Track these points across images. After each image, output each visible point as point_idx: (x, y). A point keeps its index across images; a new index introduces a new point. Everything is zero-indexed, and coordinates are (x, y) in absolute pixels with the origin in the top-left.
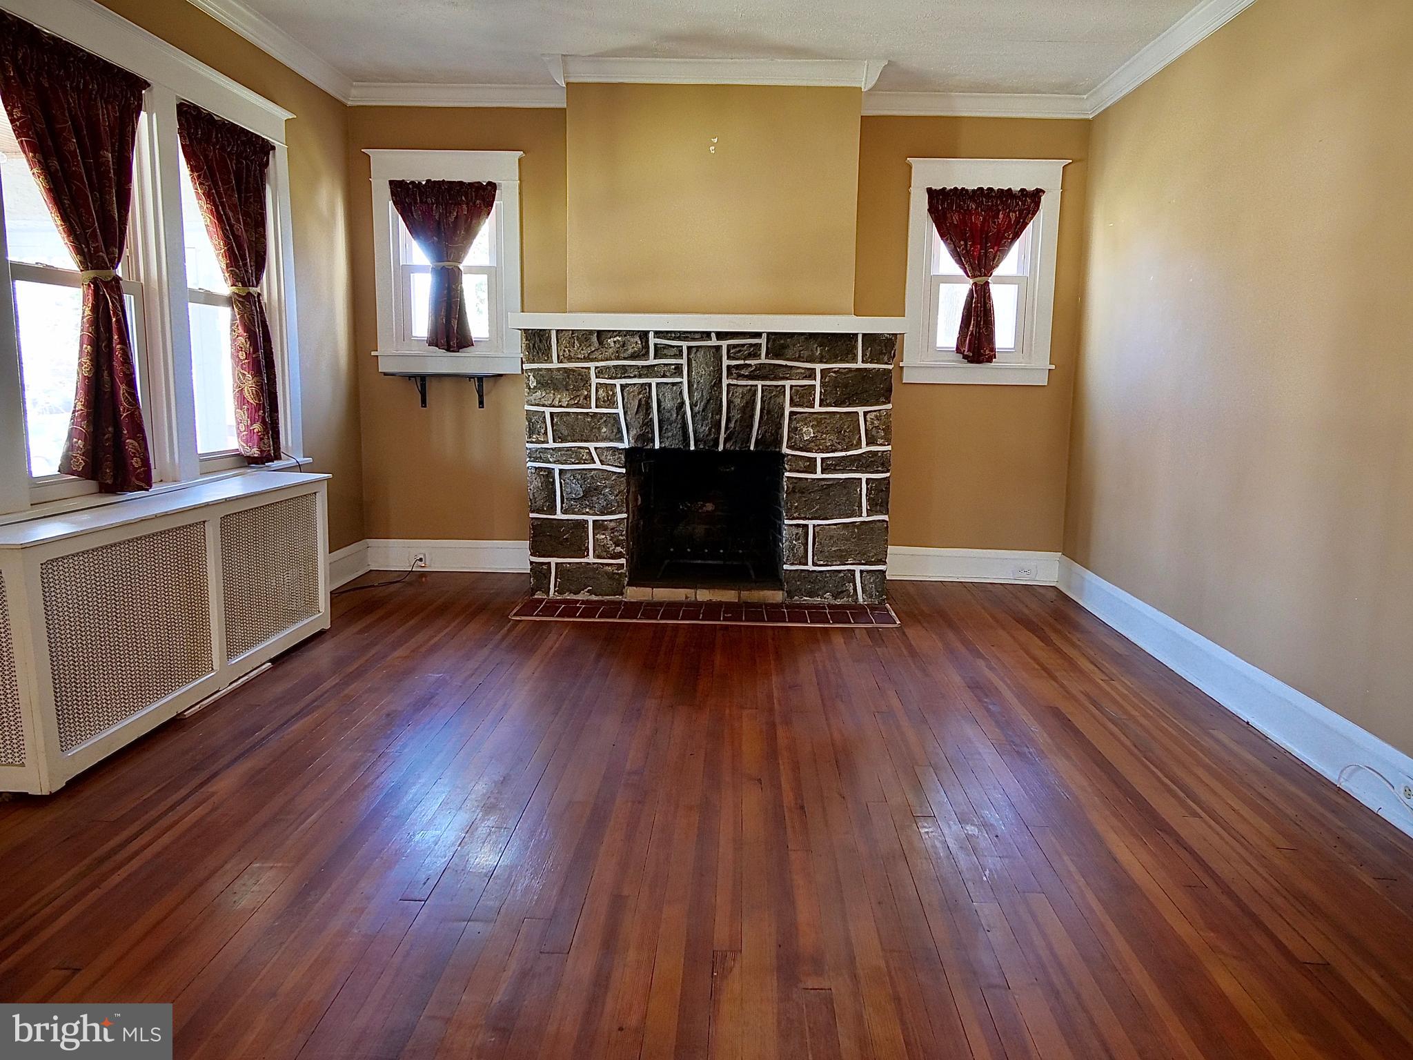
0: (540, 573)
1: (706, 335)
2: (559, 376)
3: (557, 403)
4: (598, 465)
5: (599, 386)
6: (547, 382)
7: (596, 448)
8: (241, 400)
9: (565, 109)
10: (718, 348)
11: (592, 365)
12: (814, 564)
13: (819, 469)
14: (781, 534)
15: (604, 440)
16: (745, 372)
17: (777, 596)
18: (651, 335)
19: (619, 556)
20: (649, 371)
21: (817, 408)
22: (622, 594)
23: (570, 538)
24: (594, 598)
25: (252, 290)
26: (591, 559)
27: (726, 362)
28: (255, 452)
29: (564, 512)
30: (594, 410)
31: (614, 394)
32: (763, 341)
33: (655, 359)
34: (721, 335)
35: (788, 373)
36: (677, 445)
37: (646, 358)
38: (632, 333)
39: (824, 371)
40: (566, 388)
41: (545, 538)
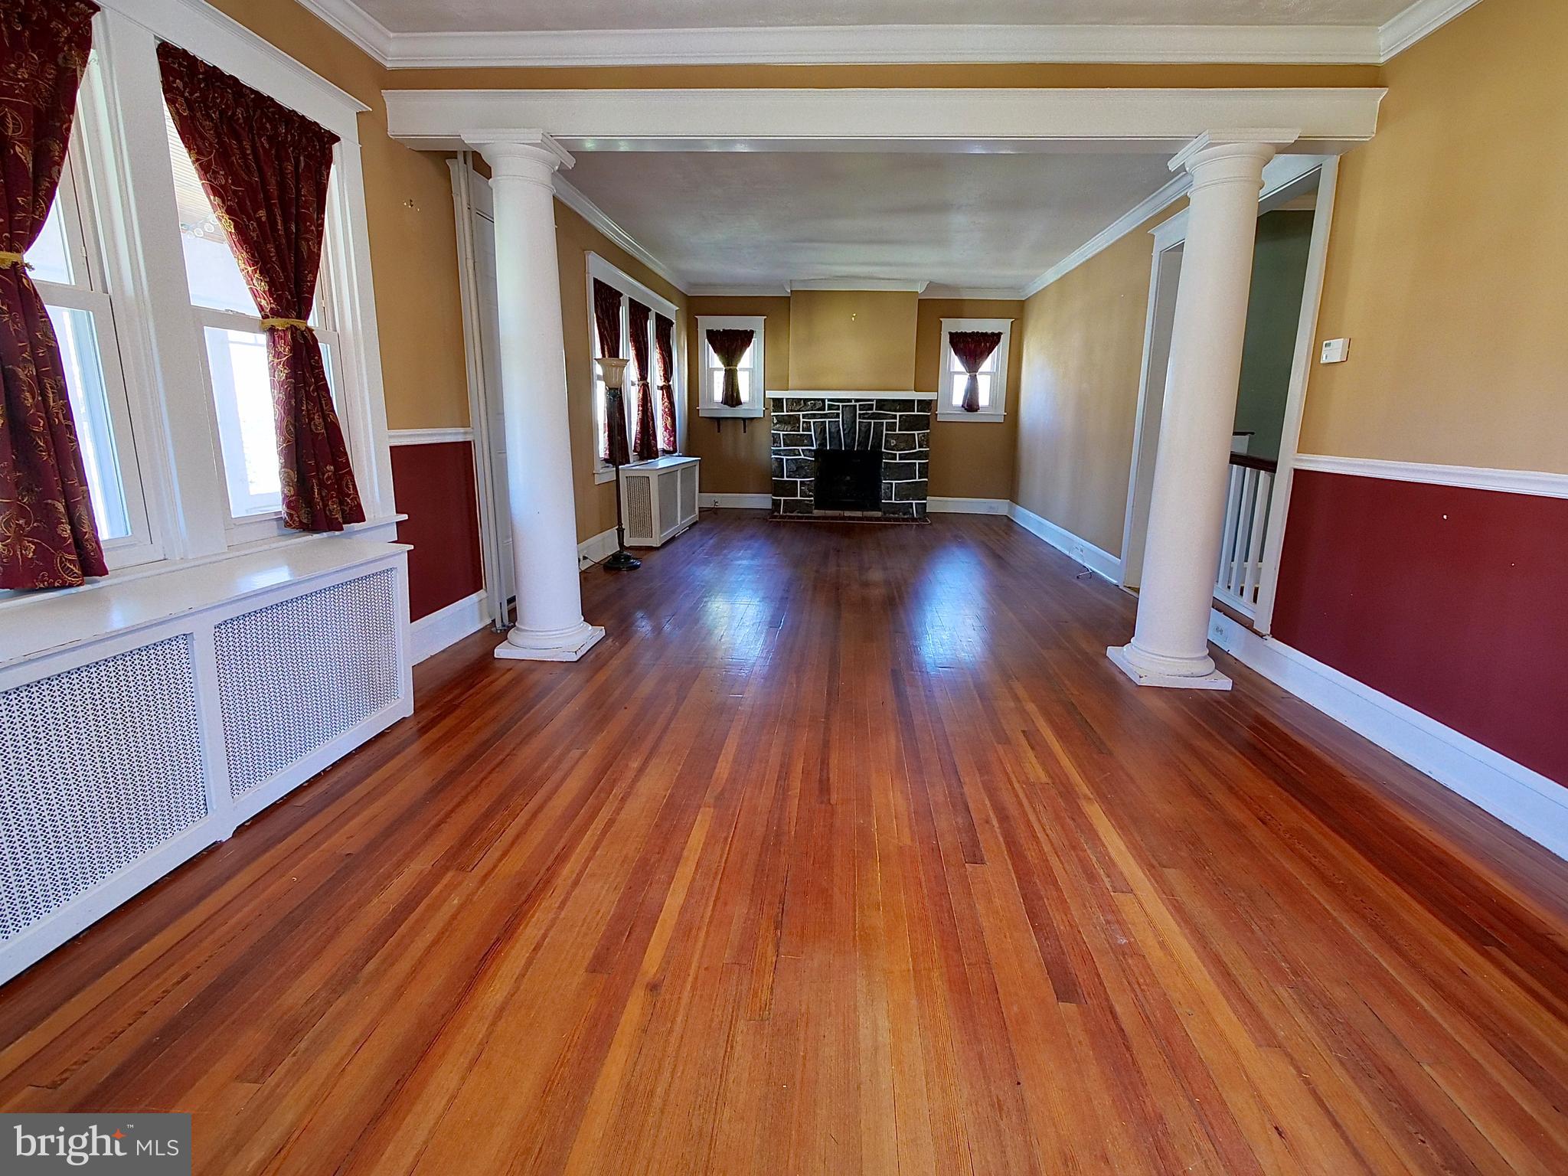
0: (776, 504)
1: (849, 400)
2: (786, 418)
3: (785, 430)
4: (802, 457)
5: (804, 422)
6: (781, 420)
7: (802, 450)
8: (666, 427)
9: (789, 297)
10: (856, 406)
11: (801, 413)
12: (895, 500)
13: (897, 458)
14: (881, 488)
15: (805, 446)
16: (866, 416)
17: (879, 514)
18: (827, 400)
19: (811, 496)
20: (826, 416)
21: (897, 432)
22: (811, 513)
23: (789, 489)
24: (799, 514)
25: (670, 383)
26: (799, 498)
27: (858, 412)
28: (672, 449)
29: (787, 477)
30: (801, 433)
31: (810, 426)
32: (874, 403)
33: (828, 410)
34: (857, 400)
35: (885, 417)
36: (837, 448)
37: (824, 410)
38: (818, 400)
39: (900, 416)
40: (790, 423)
41: (777, 488)
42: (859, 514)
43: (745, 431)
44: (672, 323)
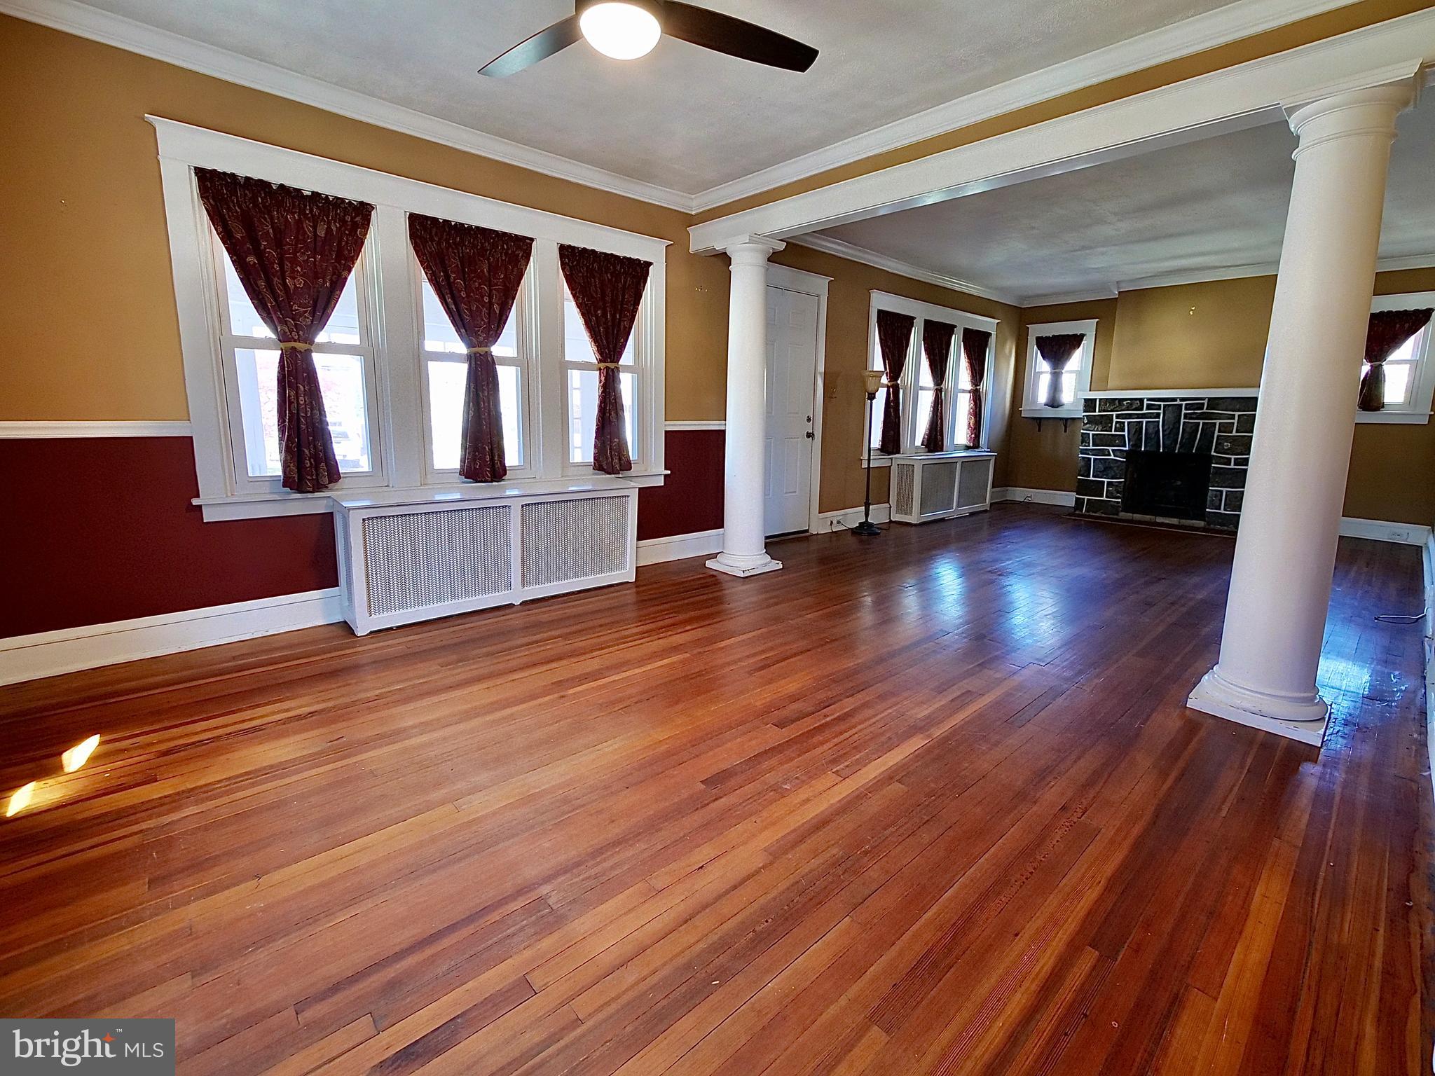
0: (1079, 502)
1: (1174, 400)
2: (1097, 417)
3: (1096, 429)
4: (1112, 457)
5: (1117, 422)
6: (1092, 421)
7: (1113, 450)
8: (969, 425)
9: (1117, 298)
10: (1181, 405)
11: (1114, 413)
12: (1225, 510)
13: (1232, 464)
14: (1207, 495)
15: (1116, 446)
16: (1194, 416)
17: (1202, 524)
18: (1145, 400)
19: (1118, 498)
20: (1143, 416)
21: (1234, 433)
22: (1117, 515)
23: (1096, 488)
24: (1103, 515)
25: (978, 387)
26: (1104, 498)
27: (1184, 411)
28: (972, 445)
29: (1093, 476)
30: (1113, 433)
31: (1124, 426)
32: (1206, 402)
33: (1146, 410)
34: (1183, 399)
35: (1219, 417)
36: (1153, 449)
37: (1142, 410)
38: (1136, 399)
39: (1239, 416)
40: (1101, 423)
41: (1083, 487)
42: (1175, 521)
43: (1065, 431)
44: (990, 334)
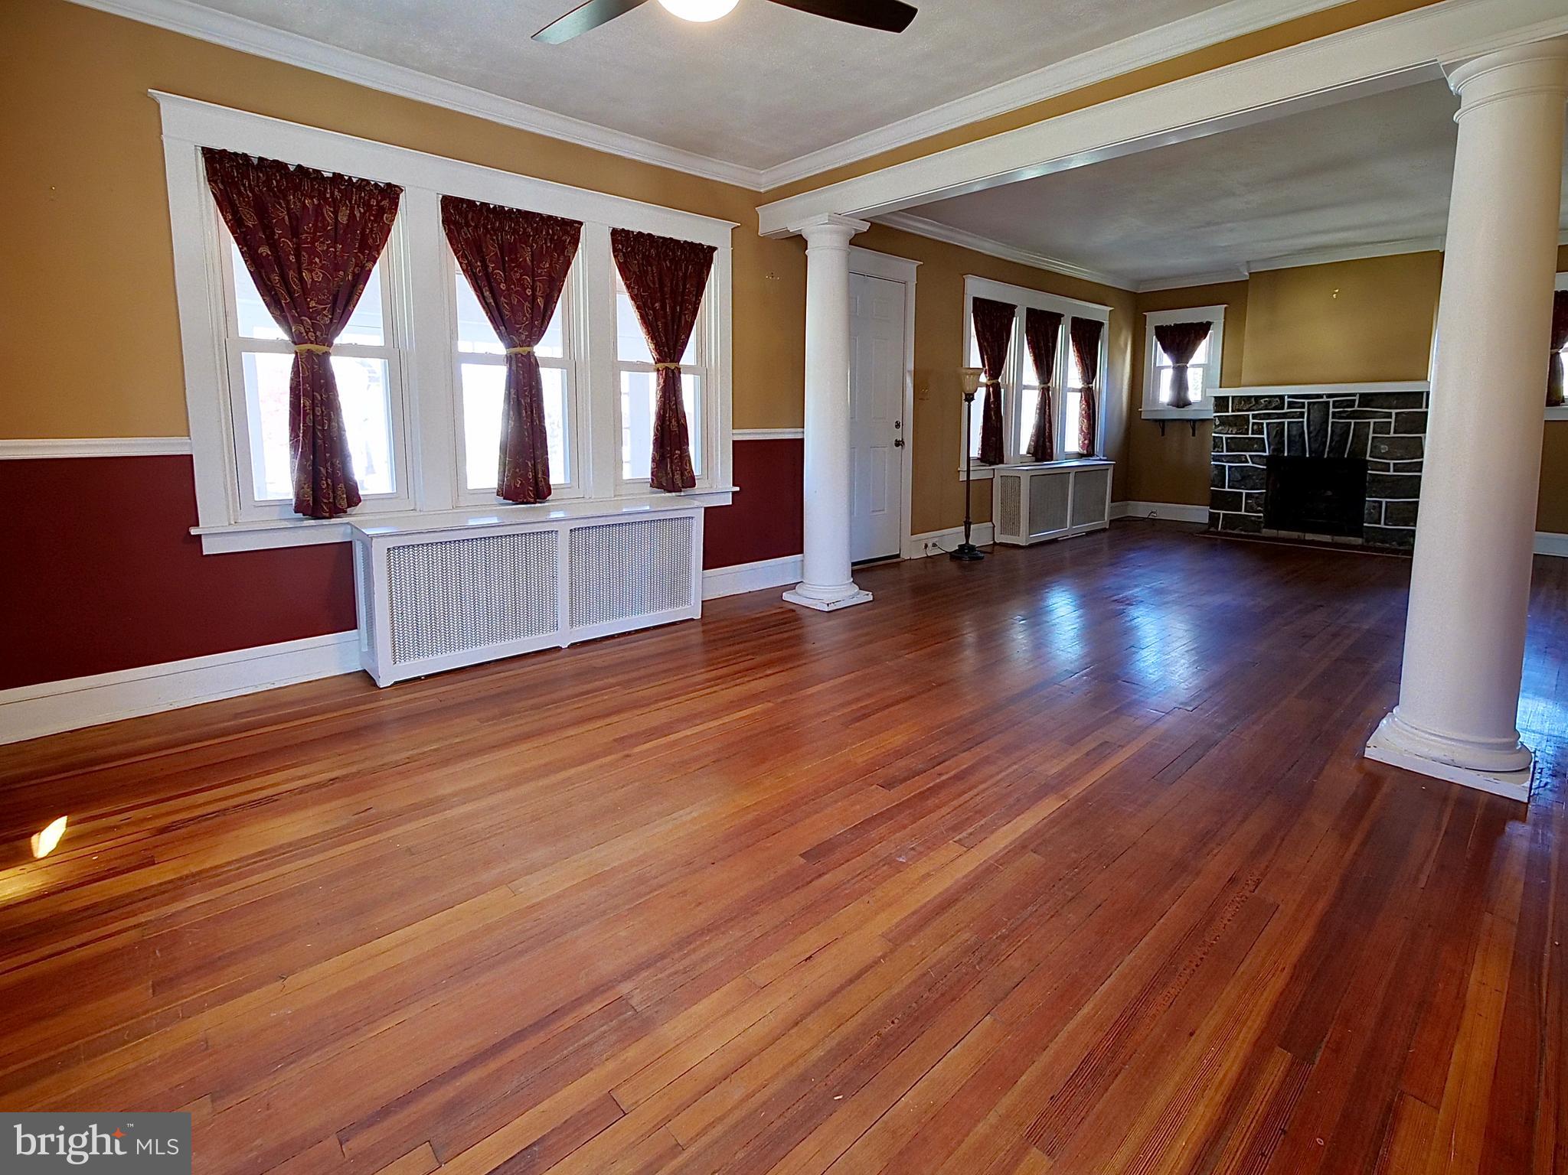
0: (1214, 518)
1: (1320, 396)
2: (1230, 418)
3: (1230, 432)
4: (1250, 464)
5: (1254, 424)
6: (1225, 422)
7: (1250, 456)
8: (1081, 430)
9: (1248, 280)
10: (1328, 403)
11: (1251, 413)
12: (1385, 524)
13: (1392, 469)
14: (1364, 508)
15: (1254, 451)
16: (1344, 415)
17: (1359, 541)
18: (1286, 397)
19: (1260, 512)
20: (1285, 416)
21: (1392, 435)
22: (1259, 532)
23: (1233, 501)
24: (1243, 533)
25: (1090, 385)
26: (1243, 513)
27: (1331, 410)
28: (1085, 452)
29: (1229, 487)
30: (1250, 436)
31: (1263, 428)
32: (1357, 398)
33: (1288, 408)
34: (1330, 396)
35: (1373, 415)
36: (1298, 454)
37: (1283, 409)
38: (1275, 396)
39: (1397, 414)
40: (1235, 425)
41: (1218, 500)
42: (1327, 538)
43: (1194, 435)
44: (1102, 324)
